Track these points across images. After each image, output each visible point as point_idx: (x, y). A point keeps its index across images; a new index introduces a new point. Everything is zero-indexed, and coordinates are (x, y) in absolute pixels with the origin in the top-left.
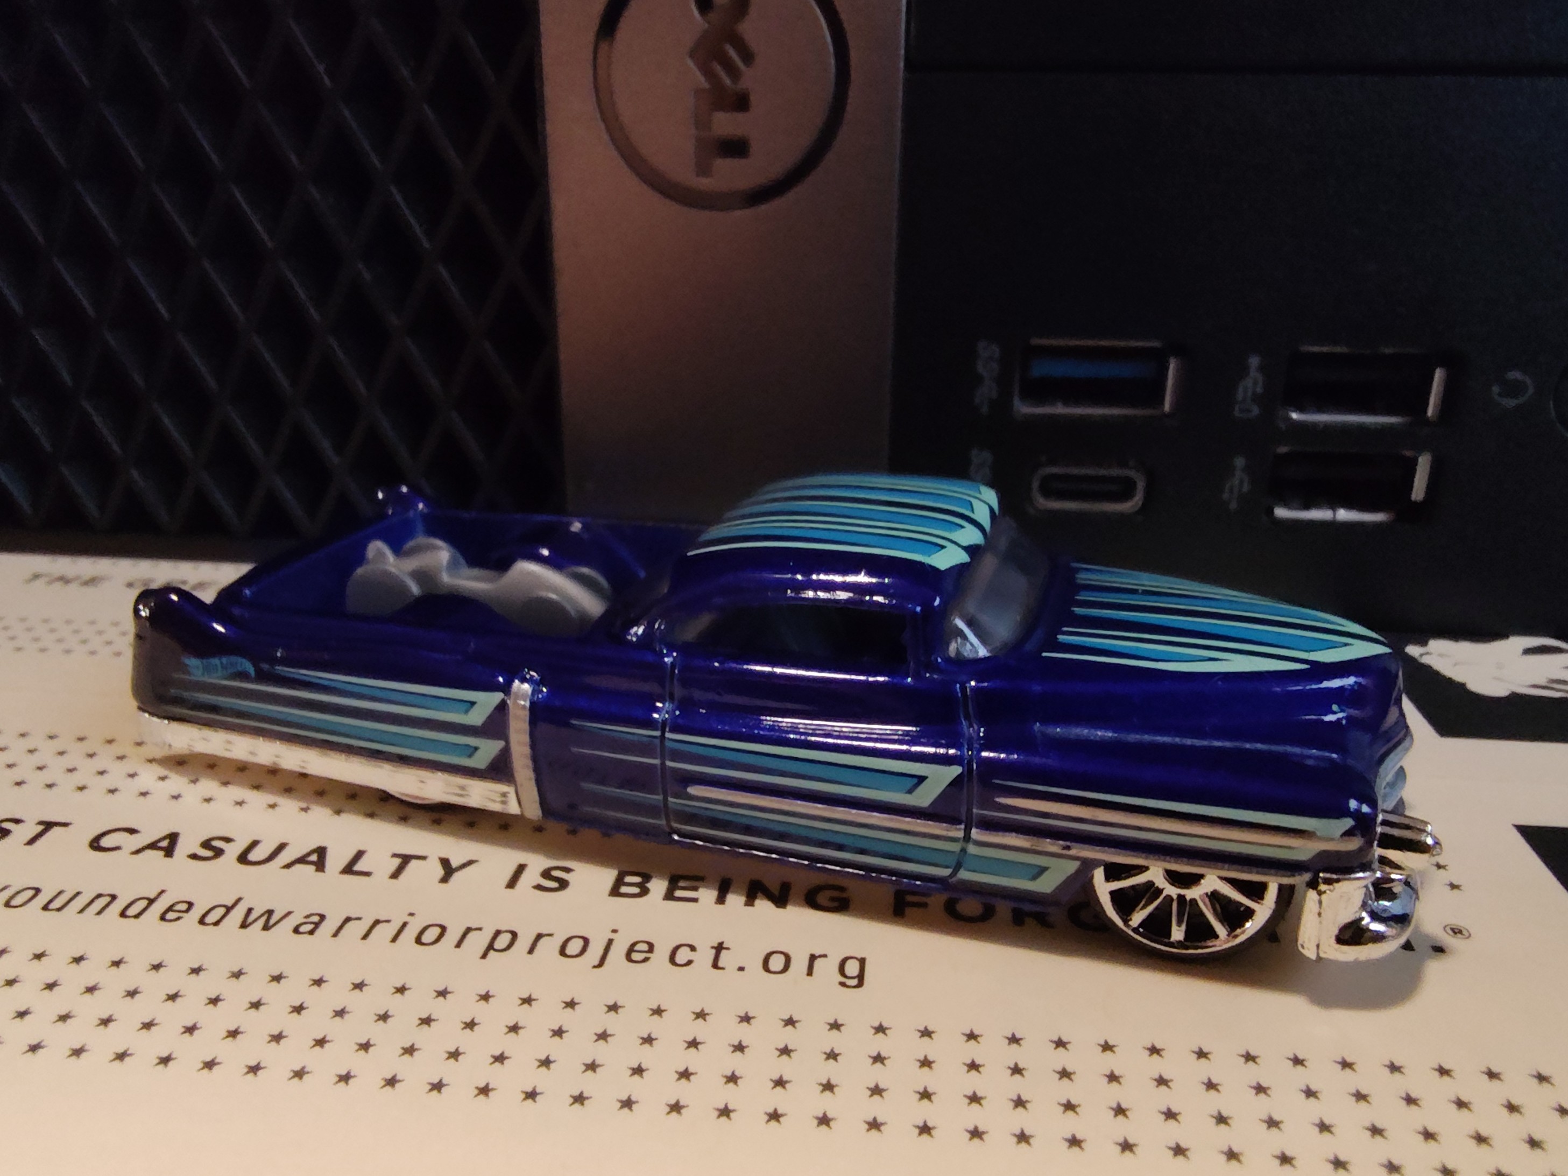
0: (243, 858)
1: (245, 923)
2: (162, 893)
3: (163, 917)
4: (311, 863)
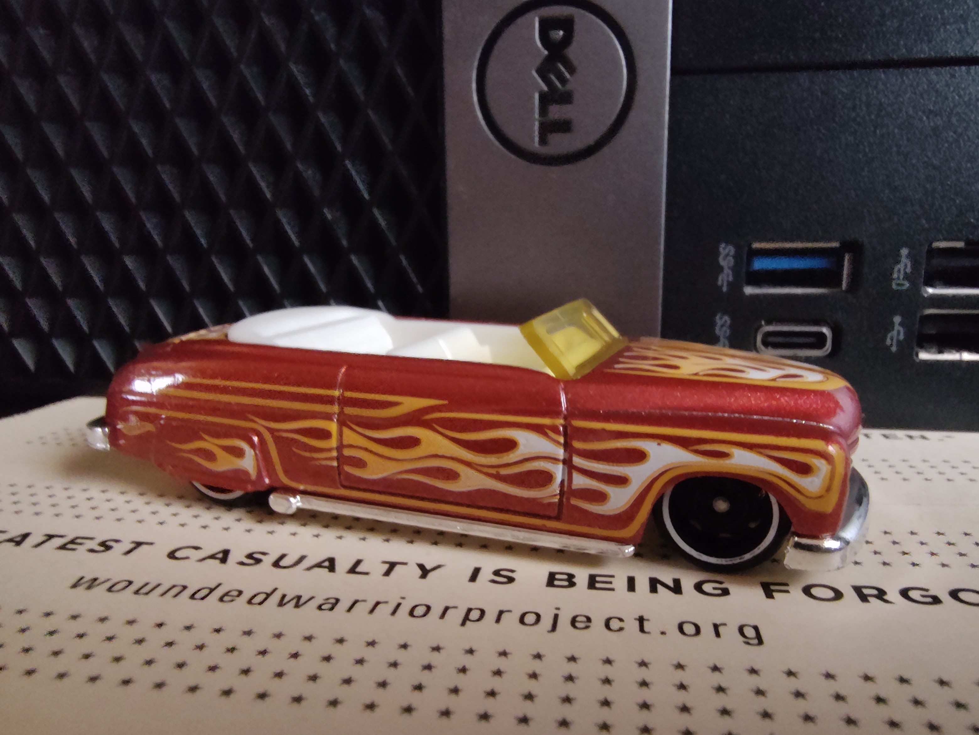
1: (281, 603)
2: (219, 585)
3: (221, 599)
4: (325, 567)
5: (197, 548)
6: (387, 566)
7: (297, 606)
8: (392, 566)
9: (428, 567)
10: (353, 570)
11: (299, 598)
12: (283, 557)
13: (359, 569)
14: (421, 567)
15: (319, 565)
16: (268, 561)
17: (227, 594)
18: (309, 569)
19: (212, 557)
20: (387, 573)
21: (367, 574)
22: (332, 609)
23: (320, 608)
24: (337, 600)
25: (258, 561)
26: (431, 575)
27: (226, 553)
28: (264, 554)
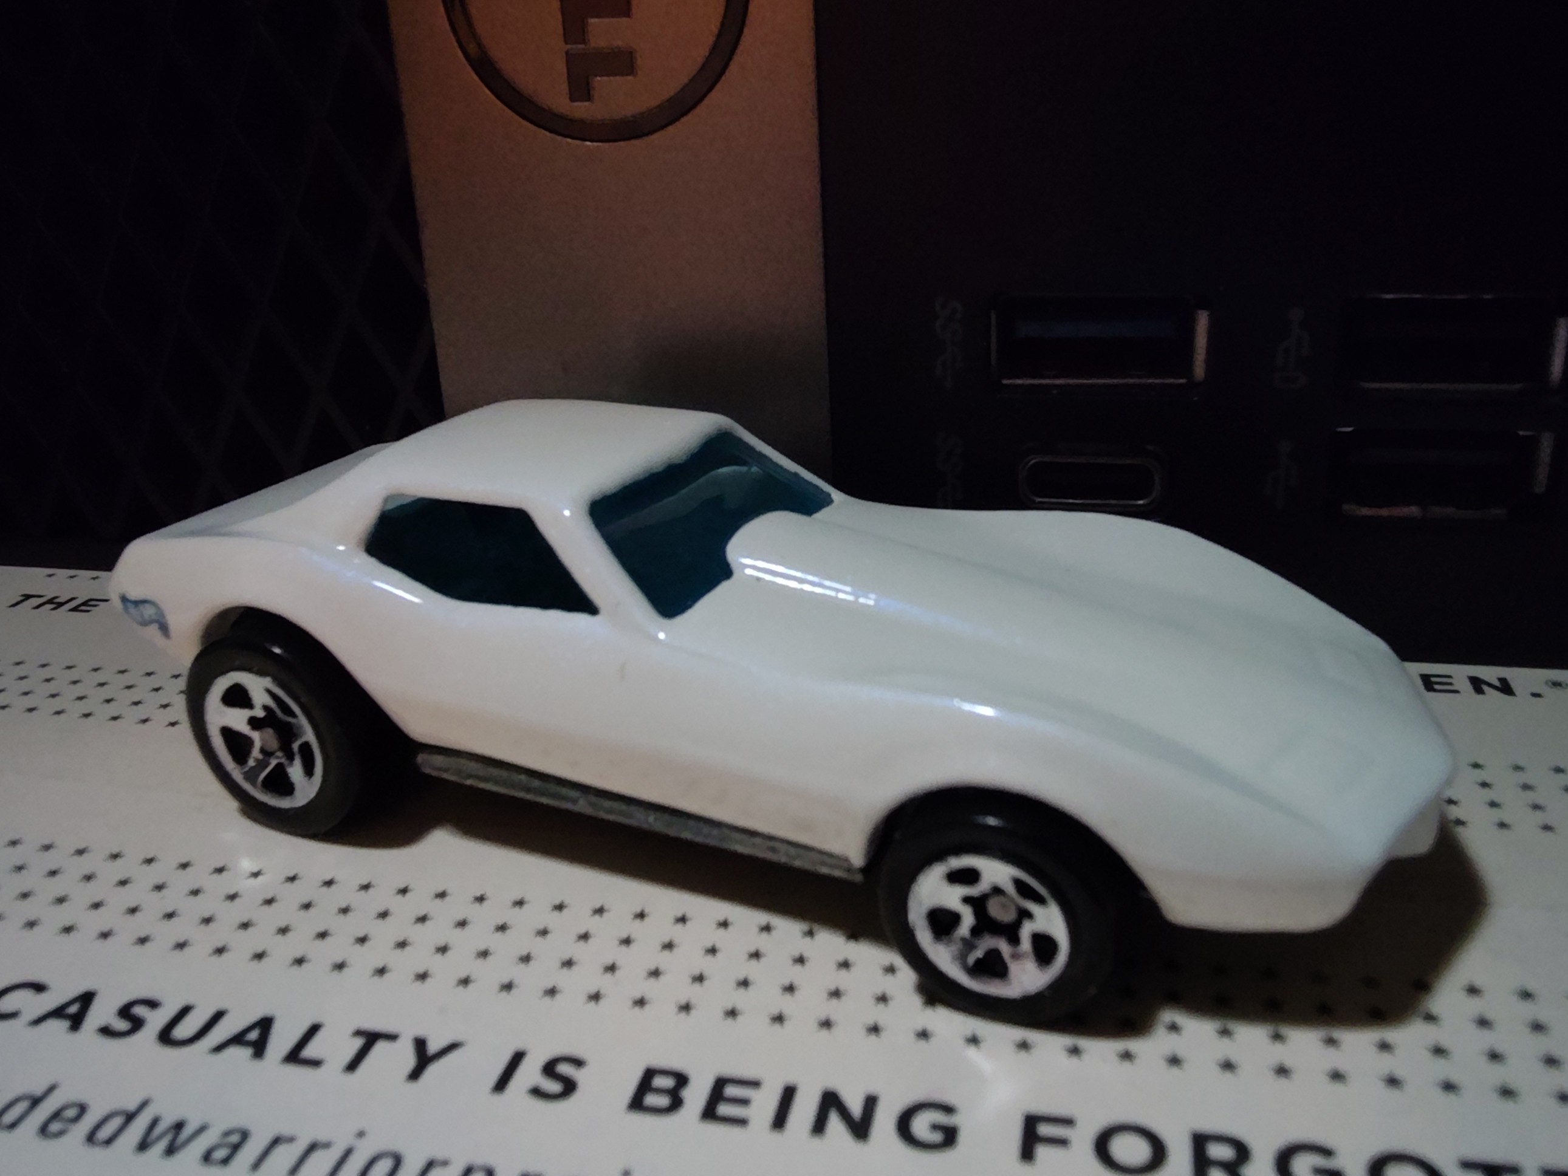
0: (165, 1037)
1: (143, 1146)
2: (52, 1089)
3: (43, 1130)
4: (248, 1044)
5: (39, 988)
6: (359, 1042)
7: (171, 1151)
8: (371, 1038)
9: (433, 1047)
10: (294, 1057)
11: (179, 1126)
12: (185, 1011)
13: (308, 1052)
14: (420, 1044)
15: (238, 1039)
16: (156, 1020)
17: (56, 1115)
18: (219, 1048)
19: (58, 1013)
20: (353, 1066)
21: (316, 1063)
22: (225, 1161)
23: (207, 1158)
24: (245, 1135)
25: (137, 1024)
26: (433, 1070)
27: (86, 999)
28: (153, 1004)
